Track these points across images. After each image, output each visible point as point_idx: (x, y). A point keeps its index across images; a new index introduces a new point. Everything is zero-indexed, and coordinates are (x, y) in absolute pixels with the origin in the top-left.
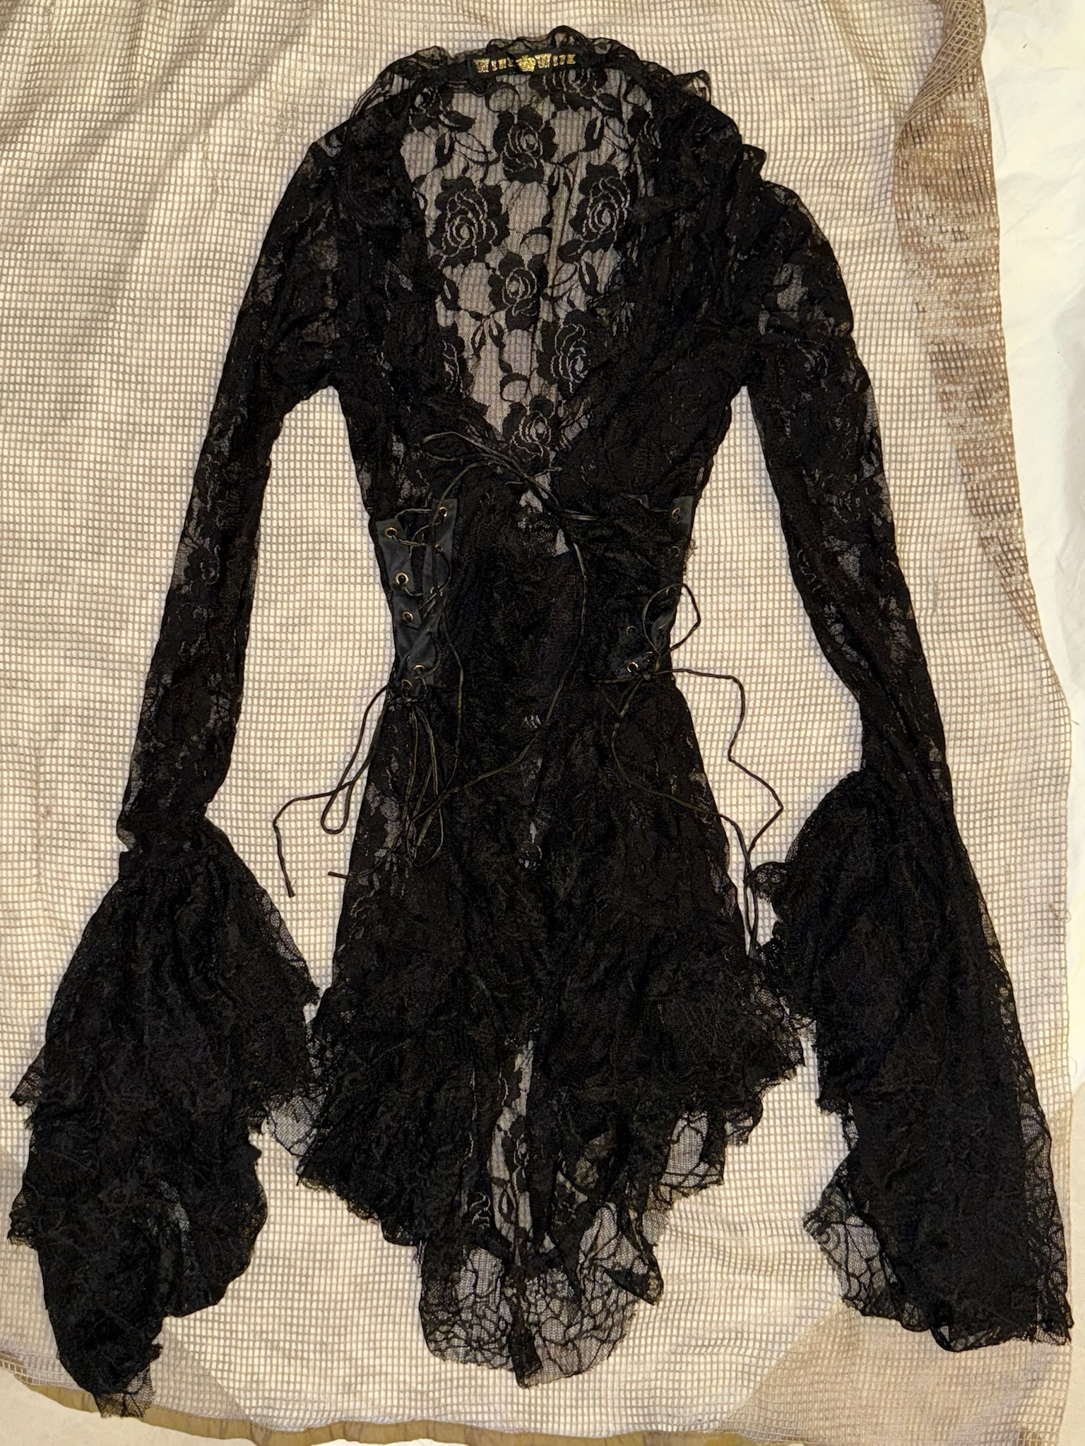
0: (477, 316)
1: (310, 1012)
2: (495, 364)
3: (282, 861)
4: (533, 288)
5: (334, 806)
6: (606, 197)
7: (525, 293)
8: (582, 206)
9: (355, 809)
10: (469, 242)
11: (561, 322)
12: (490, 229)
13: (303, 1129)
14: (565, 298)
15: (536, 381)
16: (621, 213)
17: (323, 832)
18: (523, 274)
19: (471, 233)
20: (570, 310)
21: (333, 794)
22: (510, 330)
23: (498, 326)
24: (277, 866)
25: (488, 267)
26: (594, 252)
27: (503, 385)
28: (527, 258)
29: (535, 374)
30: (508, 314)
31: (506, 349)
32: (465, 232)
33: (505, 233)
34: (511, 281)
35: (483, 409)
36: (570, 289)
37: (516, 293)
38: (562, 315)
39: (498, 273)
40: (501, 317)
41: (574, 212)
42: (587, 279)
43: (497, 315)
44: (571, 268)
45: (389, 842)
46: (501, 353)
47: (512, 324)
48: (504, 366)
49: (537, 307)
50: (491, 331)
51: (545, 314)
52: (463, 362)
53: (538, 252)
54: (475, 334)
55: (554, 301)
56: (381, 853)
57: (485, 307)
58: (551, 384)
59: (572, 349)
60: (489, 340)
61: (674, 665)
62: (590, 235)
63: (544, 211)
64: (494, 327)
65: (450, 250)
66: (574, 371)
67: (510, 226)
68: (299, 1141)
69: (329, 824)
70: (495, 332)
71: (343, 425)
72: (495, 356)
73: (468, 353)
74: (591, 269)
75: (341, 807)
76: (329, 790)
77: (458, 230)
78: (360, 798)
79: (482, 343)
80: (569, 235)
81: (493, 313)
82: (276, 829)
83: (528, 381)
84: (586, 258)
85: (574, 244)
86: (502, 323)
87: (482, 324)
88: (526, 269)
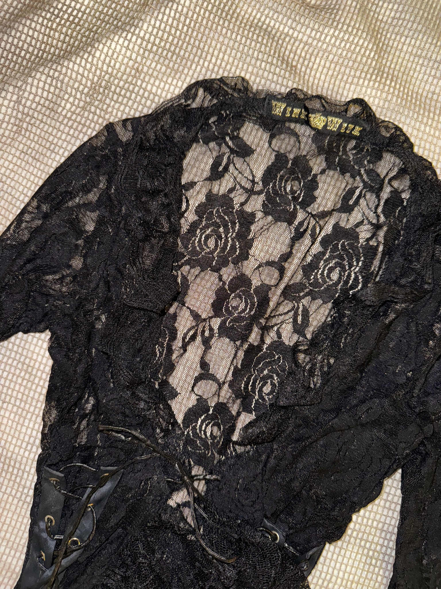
0: (196, 316)
2: (198, 359)
4: (251, 310)
6: (341, 258)
7: (244, 311)
8: (318, 257)
10: (212, 252)
11: (265, 346)
12: (233, 247)
14: (275, 328)
15: (226, 392)
16: (349, 276)
18: (249, 296)
19: (216, 246)
20: (276, 339)
22: (220, 336)
23: (211, 329)
25: (220, 278)
26: (314, 299)
27: (197, 380)
28: (256, 282)
30: (223, 323)
31: (211, 351)
32: (211, 243)
33: (245, 256)
34: (235, 297)
35: (174, 394)
36: (282, 322)
37: (236, 308)
38: (268, 341)
39: (227, 287)
40: (216, 323)
41: (309, 259)
42: (300, 318)
43: (214, 320)
44: (290, 306)
46: (205, 352)
47: (224, 331)
48: (204, 365)
49: (249, 329)
50: (203, 332)
51: (254, 337)
52: (170, 351)
53: (267, 282)
54: (189, 330)
55: (265, 329)
57: (205, 312)
58: (237, 397)
59: (266, 372)
60: (199, 339)
62: (316, 284)
63: (285, 249)
64: (207, 328)
65: (194, 252)
66: (261, 391)
67: (251, 252)
70: (207, 334)
71: (48, 369)
72: (200, 352)
73: (178, 343)
74: (306, 313)
77: (207, 237)
79: (193, 338)
80: (299, 277)
81: (211, 318)
83: (220, 386)
84: (305, 301)
85: (300, 286)
86: (216, 328)
87: (197, 325)
88: (252, 292)
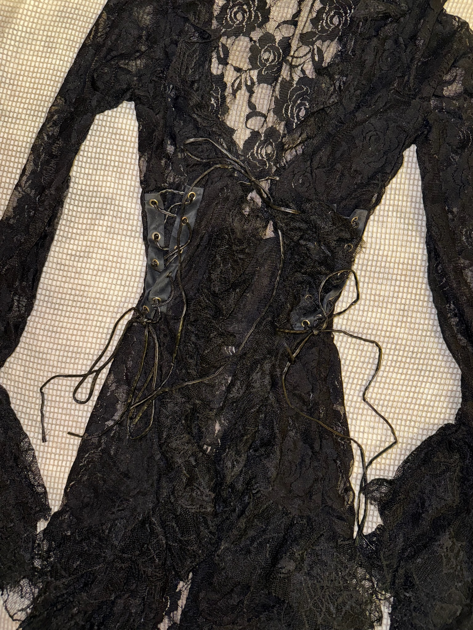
0: (238, 70)
1: (42, 525)
3: (43, 416)
4: (279, 58)
5: (84, 384)
7: (273, 61)
8: (320, 12)
9: (98, 388)
10: (241, 22)
11: (295, 82)
12: (256, 16)
13: (27, 602)
14: (300, 68)
15: (271, 118)
16: (346, 19)
17: (74, 402)
18: (275, 49)
19: (244, 17)
20: (302, 76)
21: (85, 376)
22: (259, 84)
23: (252, 79)
24: (39, 419)
25: (251, 40)
26: (323, 41)
27: (248, 117)
28: (278, 38)
29: (272, 114)
31: (254, 95)
32: (239, 16)
34: (265, 52)
36: (304, 63)
37: (267, 60)
38: (296, 78)
39: (258, 45)
40: (254, 74)
41: (314, 15)
43: (252, 72)
44: (308, 49)
45: (117, 417)
46: (250, 96)
48: (251, 106)
50: (246, 81)
53: (286, 35)
54: (235, 81)
56: (110, 423)
58: (281, 121)
59: (299, 102)
60: (244, 88)
61: (335, 327)
62: (323, 30)
64: (248, 79)
65: (228, 26)
66: (298, 116)
67: (271, 17)
68: (22, 610)
69: (79, 396)
70: (249, 83)
71: (136, 129)
75: (89, 386)
76: (83, 373)
77: (236, 14)
78: (103, 381)
81: (250, 70)
82: (42, 394)
84: (318, 43)
87: (241, 76)
88: (277, 45)
